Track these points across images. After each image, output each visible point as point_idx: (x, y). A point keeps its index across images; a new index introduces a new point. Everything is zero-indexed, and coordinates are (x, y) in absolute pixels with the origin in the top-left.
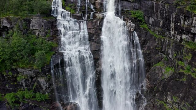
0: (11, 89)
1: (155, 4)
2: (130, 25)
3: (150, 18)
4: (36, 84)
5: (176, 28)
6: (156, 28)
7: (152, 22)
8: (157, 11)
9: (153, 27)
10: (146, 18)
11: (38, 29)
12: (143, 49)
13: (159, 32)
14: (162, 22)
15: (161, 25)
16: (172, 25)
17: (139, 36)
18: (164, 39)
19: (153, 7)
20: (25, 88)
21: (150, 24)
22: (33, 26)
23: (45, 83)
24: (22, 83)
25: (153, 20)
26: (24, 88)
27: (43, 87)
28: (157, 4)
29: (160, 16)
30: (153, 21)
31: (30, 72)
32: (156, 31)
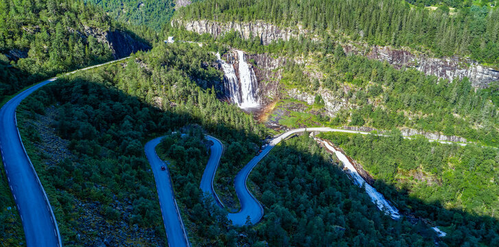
5: (268, 65)
8: (260, 59)
16: (266, 64)
17: (254, 70)
19: (258, 57)
28: (260, 56)
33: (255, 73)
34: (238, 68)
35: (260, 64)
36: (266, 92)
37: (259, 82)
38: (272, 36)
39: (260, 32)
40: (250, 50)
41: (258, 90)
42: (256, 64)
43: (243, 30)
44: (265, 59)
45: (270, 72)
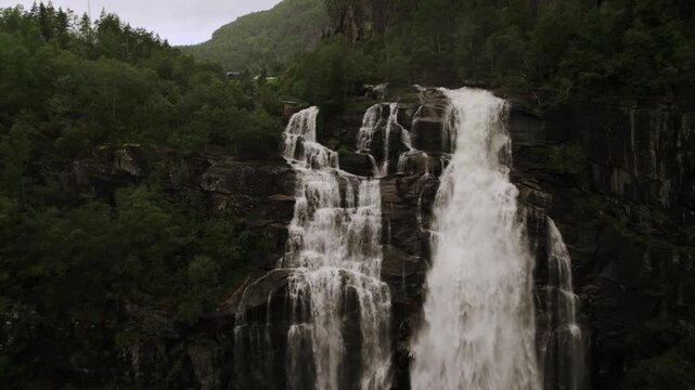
0: (86, 371)
1: (632, 118)
2: (532, 195)
3: (615, 171)
4: (177, 366)
6: (643, 211)
7: (622, 185)
8: (645, 145)
9: (628, 208)
10: (596, 172)
11: (224, 190)
12: (585, 288)
13: (655, 226)
14: (667, 184)
15: (663, 200)
18: (683, 255)
20: (137, 375)
21: (614, 195)
22: (210, 181)
23: (210, 369)
24: (129, 356)
25: (625, 176)
26: (132, 375)
27: (203, 382)
29: (658, 162)
30: (626, 185)
31: (166, 321)
32: (642, 224)
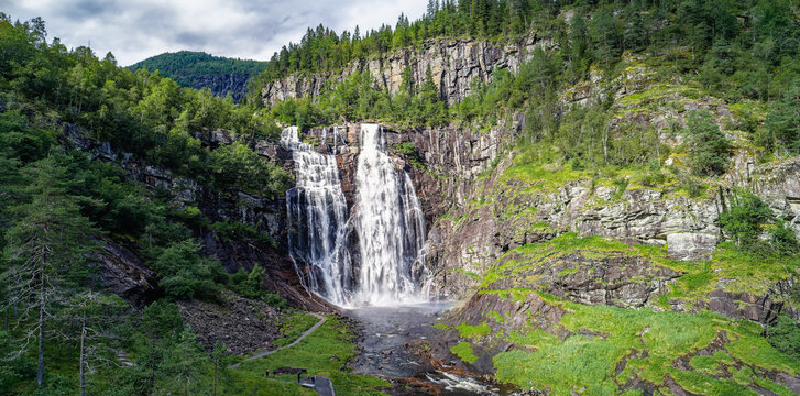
1: (430, 133)
2: (398, 161)
3: (426, 152)
4: (261, 221)
5: (462, 161)
6: (436, 166)
8: (434, 142)
9: (431, 166)
10: (420, 153)
12: (419, 195)
13: (440, 172)
14: (442, 156)
15: (442, 162)
16: (457, 158)
17: (412, 178)
18: (448, 180)
19: (429, 137)
21: (426, 162)
23: (275, 223)
24: (242, 213)
25: (429, 155)
27: (271, 229)
28: (434, 134)
29: (439, 148)
30: (430, 157)
32: (436, 171)
33: (418, 188)
34: (353, 169)
35: (435, 160)
36: (455, 254)
37: (429, 219)
38: (475, 73)
39: (437, 69)
40: (401, 117)
41: (426, 249)
42: (421, 160)
43: (387, 72)
44: (451, 141)
45: (469, 184)
